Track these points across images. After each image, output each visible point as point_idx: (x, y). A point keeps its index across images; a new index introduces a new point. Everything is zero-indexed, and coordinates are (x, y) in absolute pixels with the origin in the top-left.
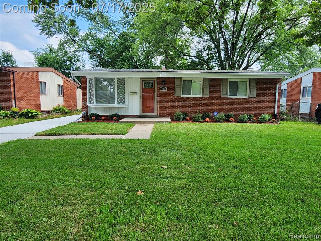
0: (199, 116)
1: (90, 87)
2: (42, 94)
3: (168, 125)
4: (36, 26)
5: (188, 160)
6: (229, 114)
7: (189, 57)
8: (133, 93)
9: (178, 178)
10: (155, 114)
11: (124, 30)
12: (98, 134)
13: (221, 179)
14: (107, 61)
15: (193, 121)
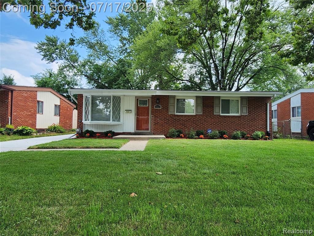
0: (194, 133)
1: (86, 104)
2: (39, 112)
3: (162, 141)
4: (38, 53)
5: (183, 167)
6: (222, 132)
7: (182, 81)
8: (128, 111)
9: (173, 182)
10: (149, 131)
11: (121, 57)
12: (92, 148)
13: (219, 183)
14: (104, 85)
15: (186, 138)
